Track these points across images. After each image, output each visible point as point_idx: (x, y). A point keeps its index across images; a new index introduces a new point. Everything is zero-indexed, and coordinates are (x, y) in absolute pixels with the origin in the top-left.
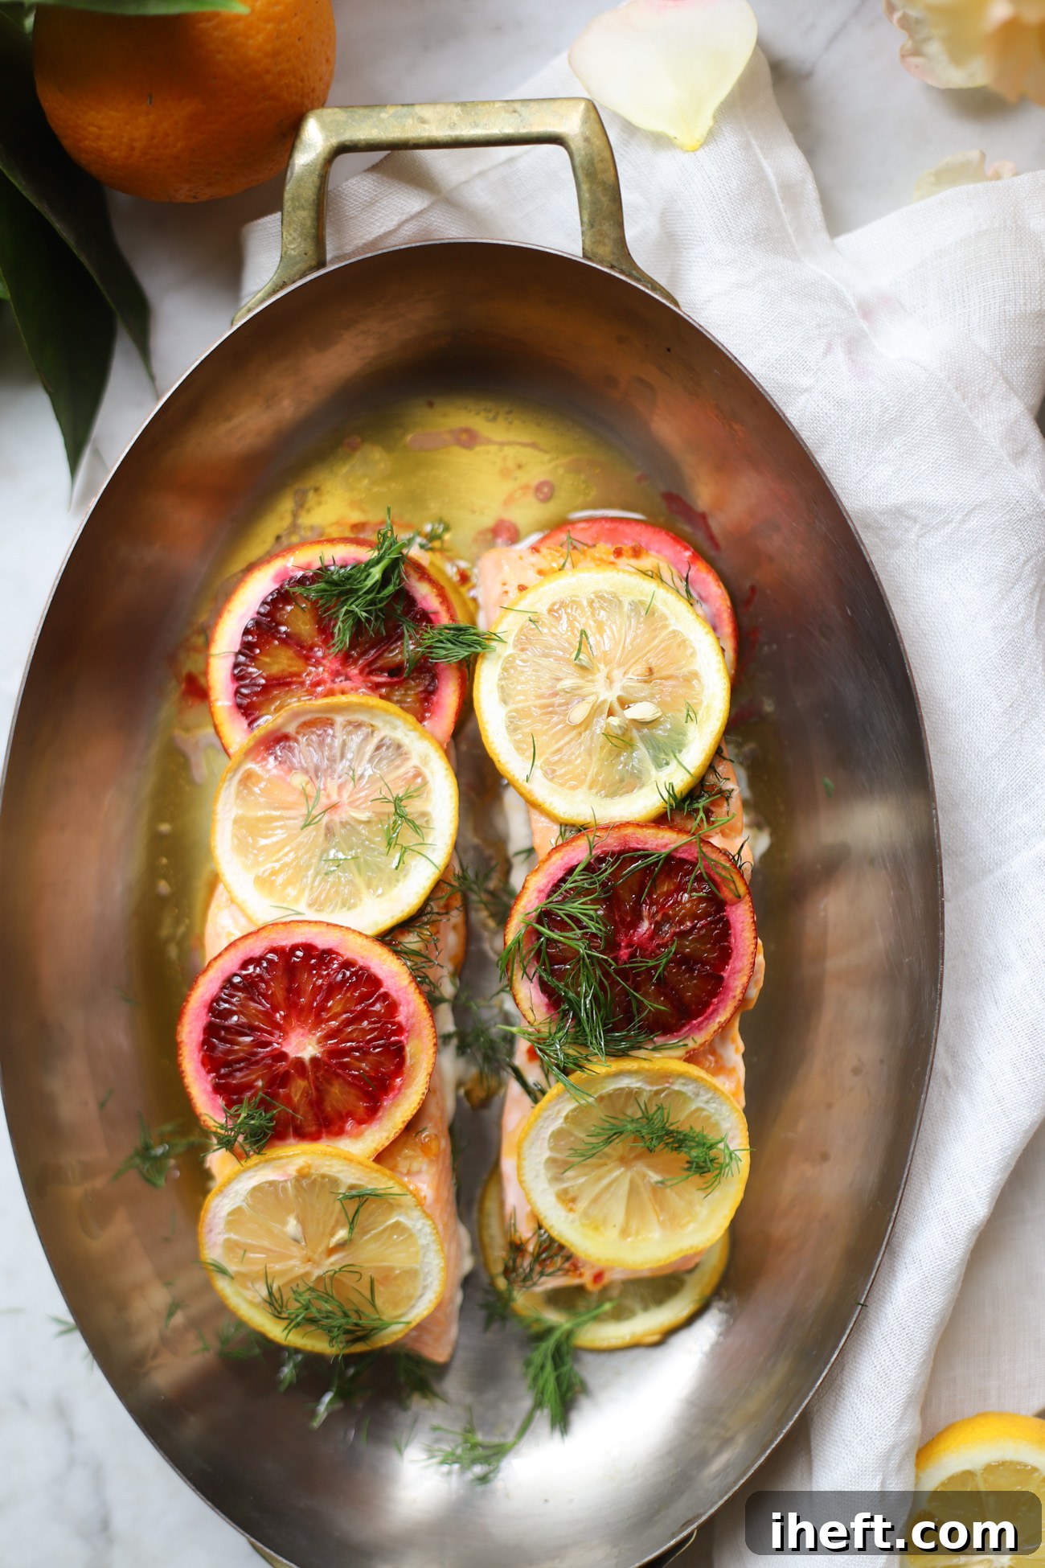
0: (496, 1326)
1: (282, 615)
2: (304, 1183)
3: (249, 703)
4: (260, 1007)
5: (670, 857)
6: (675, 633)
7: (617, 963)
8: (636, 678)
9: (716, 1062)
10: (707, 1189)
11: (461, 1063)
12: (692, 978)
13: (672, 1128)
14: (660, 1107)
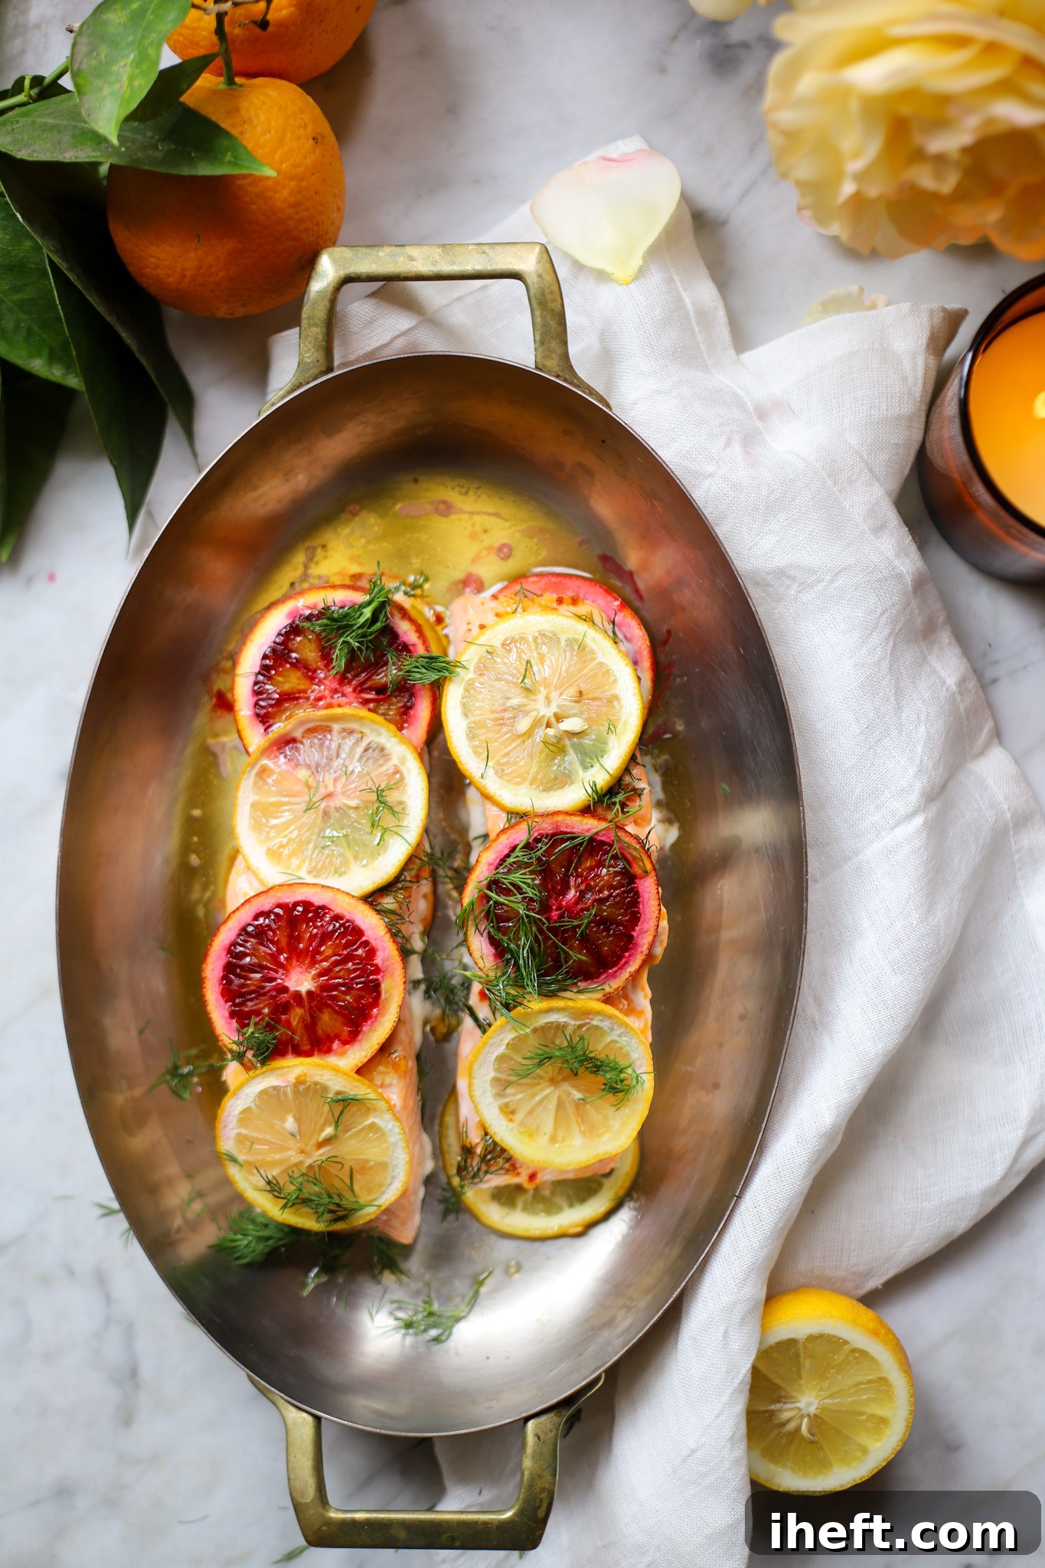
0: (451, 1217)
1: (293, 644)
2: (301, 1088)
3: (265, 713)
4: (268, 951)
5: (592, 839)
6: (600, 665)
7: (549, 922)
8: (569, 699)
9: (629, 1005)
10: (618, 1106)
11: (428, 1005)
12: (608, 936)
13: (591, 1055)
14: (582, 1038)
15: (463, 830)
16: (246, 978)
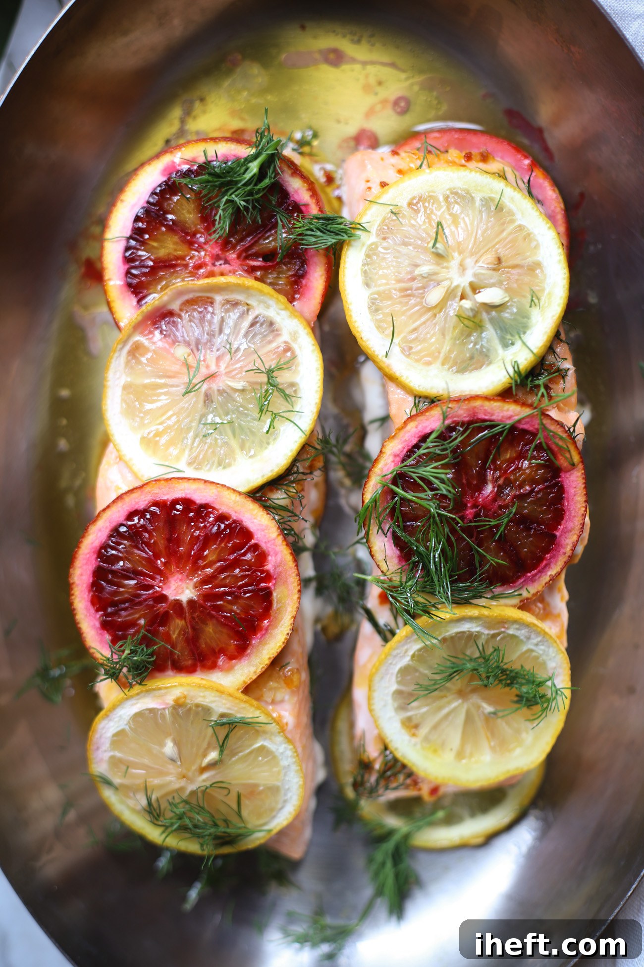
0: (344, 827)
1: (169, 205)
2: (181, 711)
3: (138, 283)
4: (144, 554)
5: (513, 428)
6: (521, 228)
7: (463, 521)
8: (486, 266)
9: (544, 609)
10: (535, 720)
11: (319, 603)
12: (529, 536)
13: (505, 667)
14: (496, 650)
16: (119, 585)
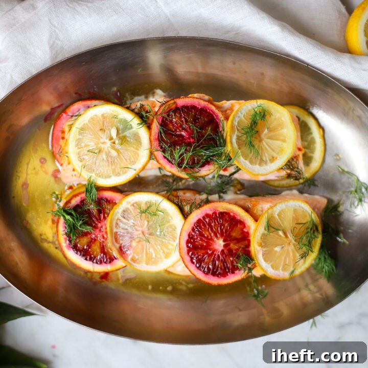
0: (316, 183)
1: (81, 248)
2: (263, 244)
3: (109, 259)
4: (207, 258)
5: (161, 125)
6: (89, 121)
7: (195, 143)
8: (103, 134)
9: (229, 110)
10: (270, 114)
11: (229, 192)
12: (201, 118)
13: (250, 125)
14: (243, 129)
15: (157, 178)
16: (218, 267)
